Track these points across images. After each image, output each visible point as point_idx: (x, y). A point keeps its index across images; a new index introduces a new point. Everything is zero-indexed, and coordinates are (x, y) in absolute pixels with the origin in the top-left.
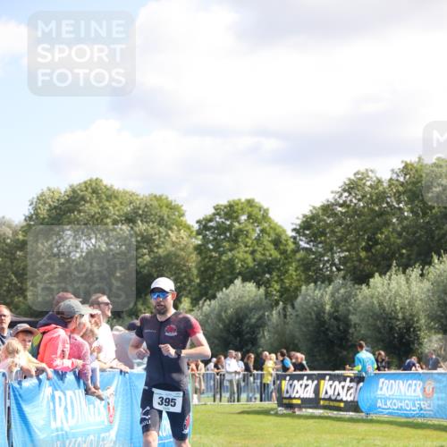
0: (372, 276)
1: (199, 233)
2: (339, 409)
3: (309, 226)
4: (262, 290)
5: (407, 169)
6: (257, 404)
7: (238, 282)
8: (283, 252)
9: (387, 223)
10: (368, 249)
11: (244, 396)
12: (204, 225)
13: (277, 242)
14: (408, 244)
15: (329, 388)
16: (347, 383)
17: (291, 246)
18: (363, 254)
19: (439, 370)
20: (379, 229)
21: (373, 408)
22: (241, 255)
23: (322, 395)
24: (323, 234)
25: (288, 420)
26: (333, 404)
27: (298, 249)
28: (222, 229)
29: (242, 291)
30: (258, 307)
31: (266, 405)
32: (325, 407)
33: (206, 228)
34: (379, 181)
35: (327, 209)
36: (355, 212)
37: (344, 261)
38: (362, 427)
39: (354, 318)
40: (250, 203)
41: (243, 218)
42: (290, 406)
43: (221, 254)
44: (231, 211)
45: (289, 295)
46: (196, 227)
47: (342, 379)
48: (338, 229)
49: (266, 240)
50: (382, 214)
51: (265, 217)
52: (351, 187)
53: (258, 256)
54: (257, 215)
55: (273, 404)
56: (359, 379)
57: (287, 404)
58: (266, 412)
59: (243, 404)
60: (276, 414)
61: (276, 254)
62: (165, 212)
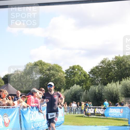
0: (107, 84)
1: (66, 73)
2: (100, 116)
3: (92, 71)
4: (81, 87)
5: (116, 58)
6: (80, 115)
7: (75, 85)
8: (86, 78)
9: (111, 71)
10: (107, 77)
11: (77, 113)
12: (67, 71)
13: (85, 75)
14: (117, 76)
15: (97, 111)
16: (102, 109)
17: (88, 76)
18: (105, 78)
19: (124, 106)
20: (109, 72)
21: (108, 115)
22: (76, 79)
23: (96, 112)
24: (96, 73)
25: (88, 118)
26: (98, 115)
27: (90, 77)
28: (71, 72)
29: (76, 87)
30: (80, 91)
31: (82, 115)
32: (96, 115)
33: (67, 72)
34: (109, 61)
35: (97, 67)
36: (104, 68)
37: (101, 80)
38: (105, 120)
39: (103, 94)
40: (78, 66)
41: (76, 70)
42: (88, 115)
43: (71, 78)
44: (73, 68)
45: (88, 88)
46: (65, 72)
47: (101, 108)
48: (99, 72)
49: (82, 75)
50: (110, 68)
51: (82, 69)
52: (103, 62)
53: (80, 79)
54: (80, 69)
55: (84, 115)
56: (105, 108)
57: (87, 114)
58: (82, 116)
59: (77, 114)
60: (85, 117)
61: (84, 78)
62: (57, 68)
